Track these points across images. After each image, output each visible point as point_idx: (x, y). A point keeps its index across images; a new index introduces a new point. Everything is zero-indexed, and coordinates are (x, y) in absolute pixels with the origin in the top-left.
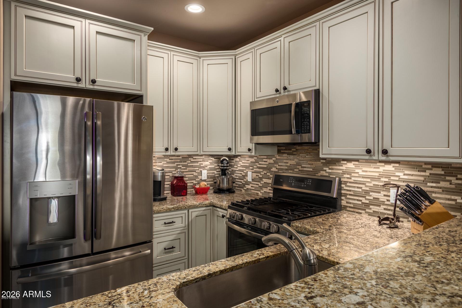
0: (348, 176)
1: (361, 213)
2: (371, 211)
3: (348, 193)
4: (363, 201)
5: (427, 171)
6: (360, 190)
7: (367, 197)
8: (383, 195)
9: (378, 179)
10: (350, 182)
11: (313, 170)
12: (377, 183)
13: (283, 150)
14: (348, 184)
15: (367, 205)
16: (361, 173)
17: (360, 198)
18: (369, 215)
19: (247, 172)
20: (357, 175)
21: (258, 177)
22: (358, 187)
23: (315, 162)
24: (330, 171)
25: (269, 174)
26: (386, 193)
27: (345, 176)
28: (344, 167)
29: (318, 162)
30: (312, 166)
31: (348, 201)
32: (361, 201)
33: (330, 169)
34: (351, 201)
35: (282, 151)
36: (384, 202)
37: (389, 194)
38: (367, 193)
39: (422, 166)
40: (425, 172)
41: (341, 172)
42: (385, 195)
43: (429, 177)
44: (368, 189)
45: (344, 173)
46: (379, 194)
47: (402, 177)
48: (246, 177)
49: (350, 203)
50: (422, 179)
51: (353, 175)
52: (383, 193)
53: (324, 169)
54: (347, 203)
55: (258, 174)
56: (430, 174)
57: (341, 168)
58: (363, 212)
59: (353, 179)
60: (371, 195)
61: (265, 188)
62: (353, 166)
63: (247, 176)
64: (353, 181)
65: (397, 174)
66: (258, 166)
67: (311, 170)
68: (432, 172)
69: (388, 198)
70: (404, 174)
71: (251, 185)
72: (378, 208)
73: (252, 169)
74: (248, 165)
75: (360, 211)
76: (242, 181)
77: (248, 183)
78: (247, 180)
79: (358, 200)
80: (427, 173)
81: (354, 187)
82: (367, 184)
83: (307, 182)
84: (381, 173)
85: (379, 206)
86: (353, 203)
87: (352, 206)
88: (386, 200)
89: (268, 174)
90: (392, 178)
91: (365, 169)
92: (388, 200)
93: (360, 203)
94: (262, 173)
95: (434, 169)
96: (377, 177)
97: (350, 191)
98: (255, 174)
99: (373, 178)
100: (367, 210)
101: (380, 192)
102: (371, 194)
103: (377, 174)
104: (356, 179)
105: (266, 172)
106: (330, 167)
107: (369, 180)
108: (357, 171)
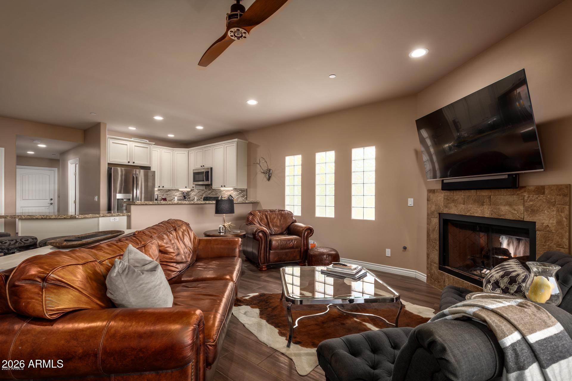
66: (199, 194)
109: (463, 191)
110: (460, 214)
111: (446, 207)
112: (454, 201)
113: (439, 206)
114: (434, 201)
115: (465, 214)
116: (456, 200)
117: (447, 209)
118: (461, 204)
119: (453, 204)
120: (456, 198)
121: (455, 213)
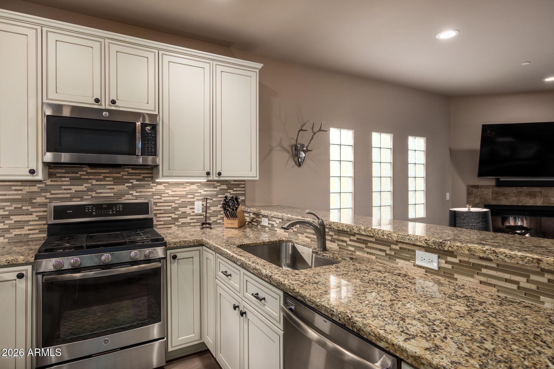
0: (159, 197)
1: (171, 227)
2: (180, 223)
3: (159, 212)
4: (173, 217)
5: (218, 187)
6: (170, 208)
7: (177, 213)
8: (189, 209)
9: (185, 196)
10: (160, 202)
11: (114, 195)
12: (184, 200)
14: (158, 204)
15: (176, 219)
16: (170, 193)
17: (170, 215)
18: (178, 227)
20: (167, 195)
22: (168, 206)
23: (118, 187)
24: (138, 194)
25: (30, 208)
26: (191, 207)
27: (155, 197)
28: (154, 190)
31: (158, 219)
32: (171, 217)
33: (137, 192)
34: (161, 219)
36: (190, 213)
37: (193, 207)
38: (176, 209)
39: (215, 184)
40: (217, 188)
41: (150, 194)
42: (191, 209)
43: (219, 191)
44: (177, 206)
45: (154, 194)
46: (186, 208)
47: (203, 193)
49: (161, 221)
50: (215, 193)
51: (163, 195)
52: (189, 207)
53: (130, 192)
54: (158, 221)
56: (220, 189)
57: (151, 190)
58: (173, 225)
59: (163, 199)
60: (179, 211)
62: (164, 188)
64: (163, 201)
65: (199, 191)
67: (112, 195)
68: (221, 188)
69: (193, 210)
70: (204, 191)
72: (186, 219)
75: (170, 226)
79: (168, 217)
80: (218, 189)
81: (165, 206)
82: (177, 202)
83: (116, 208)
84: (188, 192)
85: (186, 218)
86: (163, 221)
87: (162, 223)
88: (191, 212)
89: (24, 208)
90: (196, 195)
91: (174, 189)
92: (193, 212)
93: (170, 219)
95: (222, 186)
96: (184, 195)
97: (161, 210)
99: (181, 197)
100: (176, 224)
101: (187, 207)
102: (179, 209)
103: (185, 193)
104: (166, 199)
106: (138, 190)
107: (178, 198)
108: (167, 191)
109: (514, 187)
110: (512, 204)
111: (494, 199)
112: (504, 194)
113: (486, 199)
114: (478, 195)
115: (517, 205)
116: (507, 194)
117: (495, 201)
118: (513, 197)
119: (504, 197)
120: (507, 193)
121: (505, 205)
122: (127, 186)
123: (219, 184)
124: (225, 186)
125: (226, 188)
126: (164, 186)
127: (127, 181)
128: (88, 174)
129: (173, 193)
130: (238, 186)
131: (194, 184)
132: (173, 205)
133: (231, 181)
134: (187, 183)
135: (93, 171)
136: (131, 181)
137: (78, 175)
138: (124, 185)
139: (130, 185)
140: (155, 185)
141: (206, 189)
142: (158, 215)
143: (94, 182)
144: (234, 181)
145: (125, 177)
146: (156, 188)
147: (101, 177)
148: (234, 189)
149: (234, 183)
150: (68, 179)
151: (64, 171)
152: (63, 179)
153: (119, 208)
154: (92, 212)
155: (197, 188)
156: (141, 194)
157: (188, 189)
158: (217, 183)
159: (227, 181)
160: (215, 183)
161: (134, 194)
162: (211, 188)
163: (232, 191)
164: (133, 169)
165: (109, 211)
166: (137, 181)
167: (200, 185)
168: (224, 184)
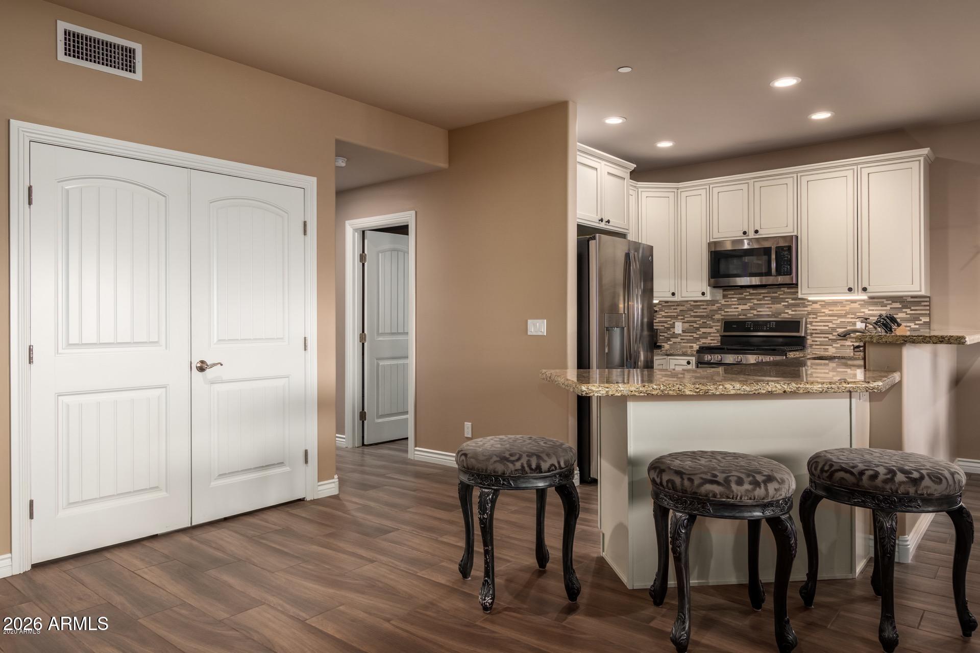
0: (814, 316)
2: (839, 345)
3: (814, 332)
4: (830, 338)
5: (888, 306)
6: (827, 328)
7: (834, 334)
9: (845, 316)
10: (816, 322)
11: (771, 313)
12: (843, 320)
13: (730, 294)
14: (814, 324)
15: (834, 341)
16: (827, 311)
17: (827, 336)
18: (837, 349)
19: (674, 323)
20: (823, 314)
21: (692, 327)
22: (824, 326)
23: (775, 306)
24: (793, 313)
25: (711, 322)
27: (810, 316)
28: (809, 309)
29: (779, 305)
30: (771, 309)
31: (813, 339)
32: (828, 338)
33: (792, 311)
34: (816, 339)
35: (729, 296)
38: (834, 329)
40: (886, 306)
41: (806, 313)
44: (834, 326)
45: (809, 314)
47: (867, 312)
48: (671, 329)
49: (817, 341)
51: (819, 314)
53: (786, 311)
54: (813, 341)
55: (692, 324)
56: (891, 308)
57: (806, 309)
58: (831, 347)
59: (819, 318)
61: (704, 339)
62: (820, 307)
63: (674, 328)
64: (819, 321)
65: (862, 310)
66: (692, 314)
67: (769, 313)
70: (869, 310)
71: (680, 338)
73: (681, 319)
74: (675, 314)
75: (827, 347)
76: (665, 334)
77: (675, 336)
78: (674, 332)
79: (824, 337)
80: (888, 307)
81: (820, 326)
82: (834, 322)
83: (770, 325)
84: (848, 311)
86: (819, 341)
87: (818, 343)
89: (708, 322)
90: (858, 314)
91: (831, 308)
94: (698, 322)
95: (893, 304)
96: (843, 315)
97: (816, 330)
98: (687, 325)
99: (840, 316)
100: (834, 345)
103: (844, 312)
104: (823, 318)
105: (705, 321)
106: (793, 309)
107: (836, 318)
108: (823, 311)
122: (783, 305)
123: (890, 302)
124: (899, 304)
125: (900, 306)
126: (820, 305)
127: (783, 300)
128: (751, 294)
129: (831, 312)
130: (918, 303)
131: (856, 303)
132: (831, 325)
133: (908, 296)
134: (847, 301)
135: (755, 292)
136: (787, 300)
137: (743, 296)
138: (781, 304)
139: (786, 304)
140: (811, 303)
141: (871, 308)
142: (814, 335)
143: (756, 302)
144: (912, 297)
145: (781, 296)
146: (811, 307)
147: (761, 297)
148: (912, 308)
149: (912, 300)
150: (736, 299)
151: (733, 293)
152: (733, 299)
153: (773, 325)
154: (751, 327)
155: (859, 306)
156: (796, 313)
157: (847, 308)
158: (887, 300)
159: (901, 297)
160: (884, 300)
161: (789, 313)
162: (879, 306)
163: (909, 310)
164: (788, 288)
165: (764, 328)
166: (792, 300)
167: (863, 303)
168: (897, 302)
